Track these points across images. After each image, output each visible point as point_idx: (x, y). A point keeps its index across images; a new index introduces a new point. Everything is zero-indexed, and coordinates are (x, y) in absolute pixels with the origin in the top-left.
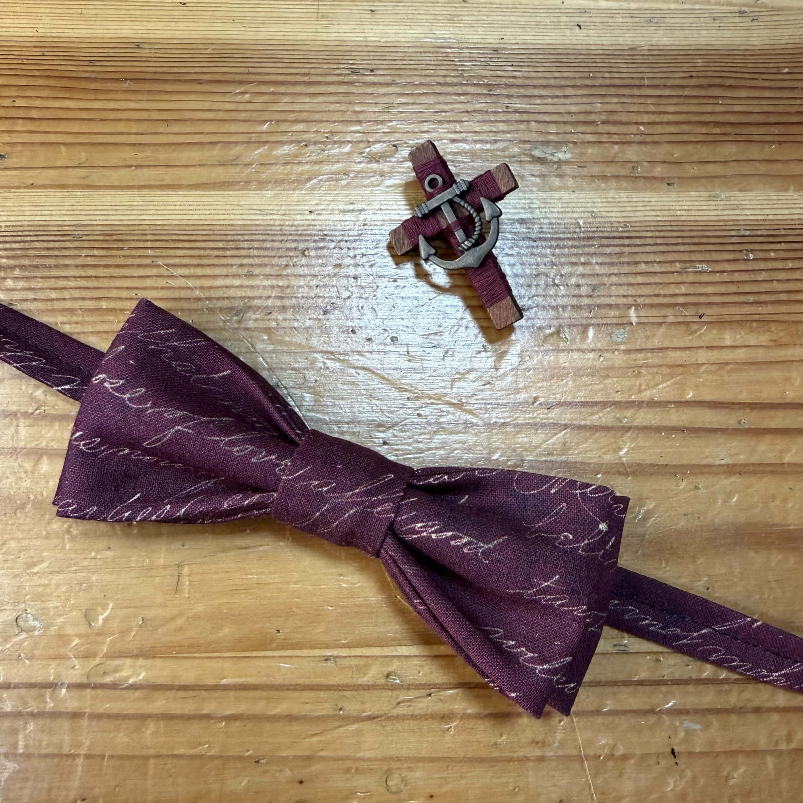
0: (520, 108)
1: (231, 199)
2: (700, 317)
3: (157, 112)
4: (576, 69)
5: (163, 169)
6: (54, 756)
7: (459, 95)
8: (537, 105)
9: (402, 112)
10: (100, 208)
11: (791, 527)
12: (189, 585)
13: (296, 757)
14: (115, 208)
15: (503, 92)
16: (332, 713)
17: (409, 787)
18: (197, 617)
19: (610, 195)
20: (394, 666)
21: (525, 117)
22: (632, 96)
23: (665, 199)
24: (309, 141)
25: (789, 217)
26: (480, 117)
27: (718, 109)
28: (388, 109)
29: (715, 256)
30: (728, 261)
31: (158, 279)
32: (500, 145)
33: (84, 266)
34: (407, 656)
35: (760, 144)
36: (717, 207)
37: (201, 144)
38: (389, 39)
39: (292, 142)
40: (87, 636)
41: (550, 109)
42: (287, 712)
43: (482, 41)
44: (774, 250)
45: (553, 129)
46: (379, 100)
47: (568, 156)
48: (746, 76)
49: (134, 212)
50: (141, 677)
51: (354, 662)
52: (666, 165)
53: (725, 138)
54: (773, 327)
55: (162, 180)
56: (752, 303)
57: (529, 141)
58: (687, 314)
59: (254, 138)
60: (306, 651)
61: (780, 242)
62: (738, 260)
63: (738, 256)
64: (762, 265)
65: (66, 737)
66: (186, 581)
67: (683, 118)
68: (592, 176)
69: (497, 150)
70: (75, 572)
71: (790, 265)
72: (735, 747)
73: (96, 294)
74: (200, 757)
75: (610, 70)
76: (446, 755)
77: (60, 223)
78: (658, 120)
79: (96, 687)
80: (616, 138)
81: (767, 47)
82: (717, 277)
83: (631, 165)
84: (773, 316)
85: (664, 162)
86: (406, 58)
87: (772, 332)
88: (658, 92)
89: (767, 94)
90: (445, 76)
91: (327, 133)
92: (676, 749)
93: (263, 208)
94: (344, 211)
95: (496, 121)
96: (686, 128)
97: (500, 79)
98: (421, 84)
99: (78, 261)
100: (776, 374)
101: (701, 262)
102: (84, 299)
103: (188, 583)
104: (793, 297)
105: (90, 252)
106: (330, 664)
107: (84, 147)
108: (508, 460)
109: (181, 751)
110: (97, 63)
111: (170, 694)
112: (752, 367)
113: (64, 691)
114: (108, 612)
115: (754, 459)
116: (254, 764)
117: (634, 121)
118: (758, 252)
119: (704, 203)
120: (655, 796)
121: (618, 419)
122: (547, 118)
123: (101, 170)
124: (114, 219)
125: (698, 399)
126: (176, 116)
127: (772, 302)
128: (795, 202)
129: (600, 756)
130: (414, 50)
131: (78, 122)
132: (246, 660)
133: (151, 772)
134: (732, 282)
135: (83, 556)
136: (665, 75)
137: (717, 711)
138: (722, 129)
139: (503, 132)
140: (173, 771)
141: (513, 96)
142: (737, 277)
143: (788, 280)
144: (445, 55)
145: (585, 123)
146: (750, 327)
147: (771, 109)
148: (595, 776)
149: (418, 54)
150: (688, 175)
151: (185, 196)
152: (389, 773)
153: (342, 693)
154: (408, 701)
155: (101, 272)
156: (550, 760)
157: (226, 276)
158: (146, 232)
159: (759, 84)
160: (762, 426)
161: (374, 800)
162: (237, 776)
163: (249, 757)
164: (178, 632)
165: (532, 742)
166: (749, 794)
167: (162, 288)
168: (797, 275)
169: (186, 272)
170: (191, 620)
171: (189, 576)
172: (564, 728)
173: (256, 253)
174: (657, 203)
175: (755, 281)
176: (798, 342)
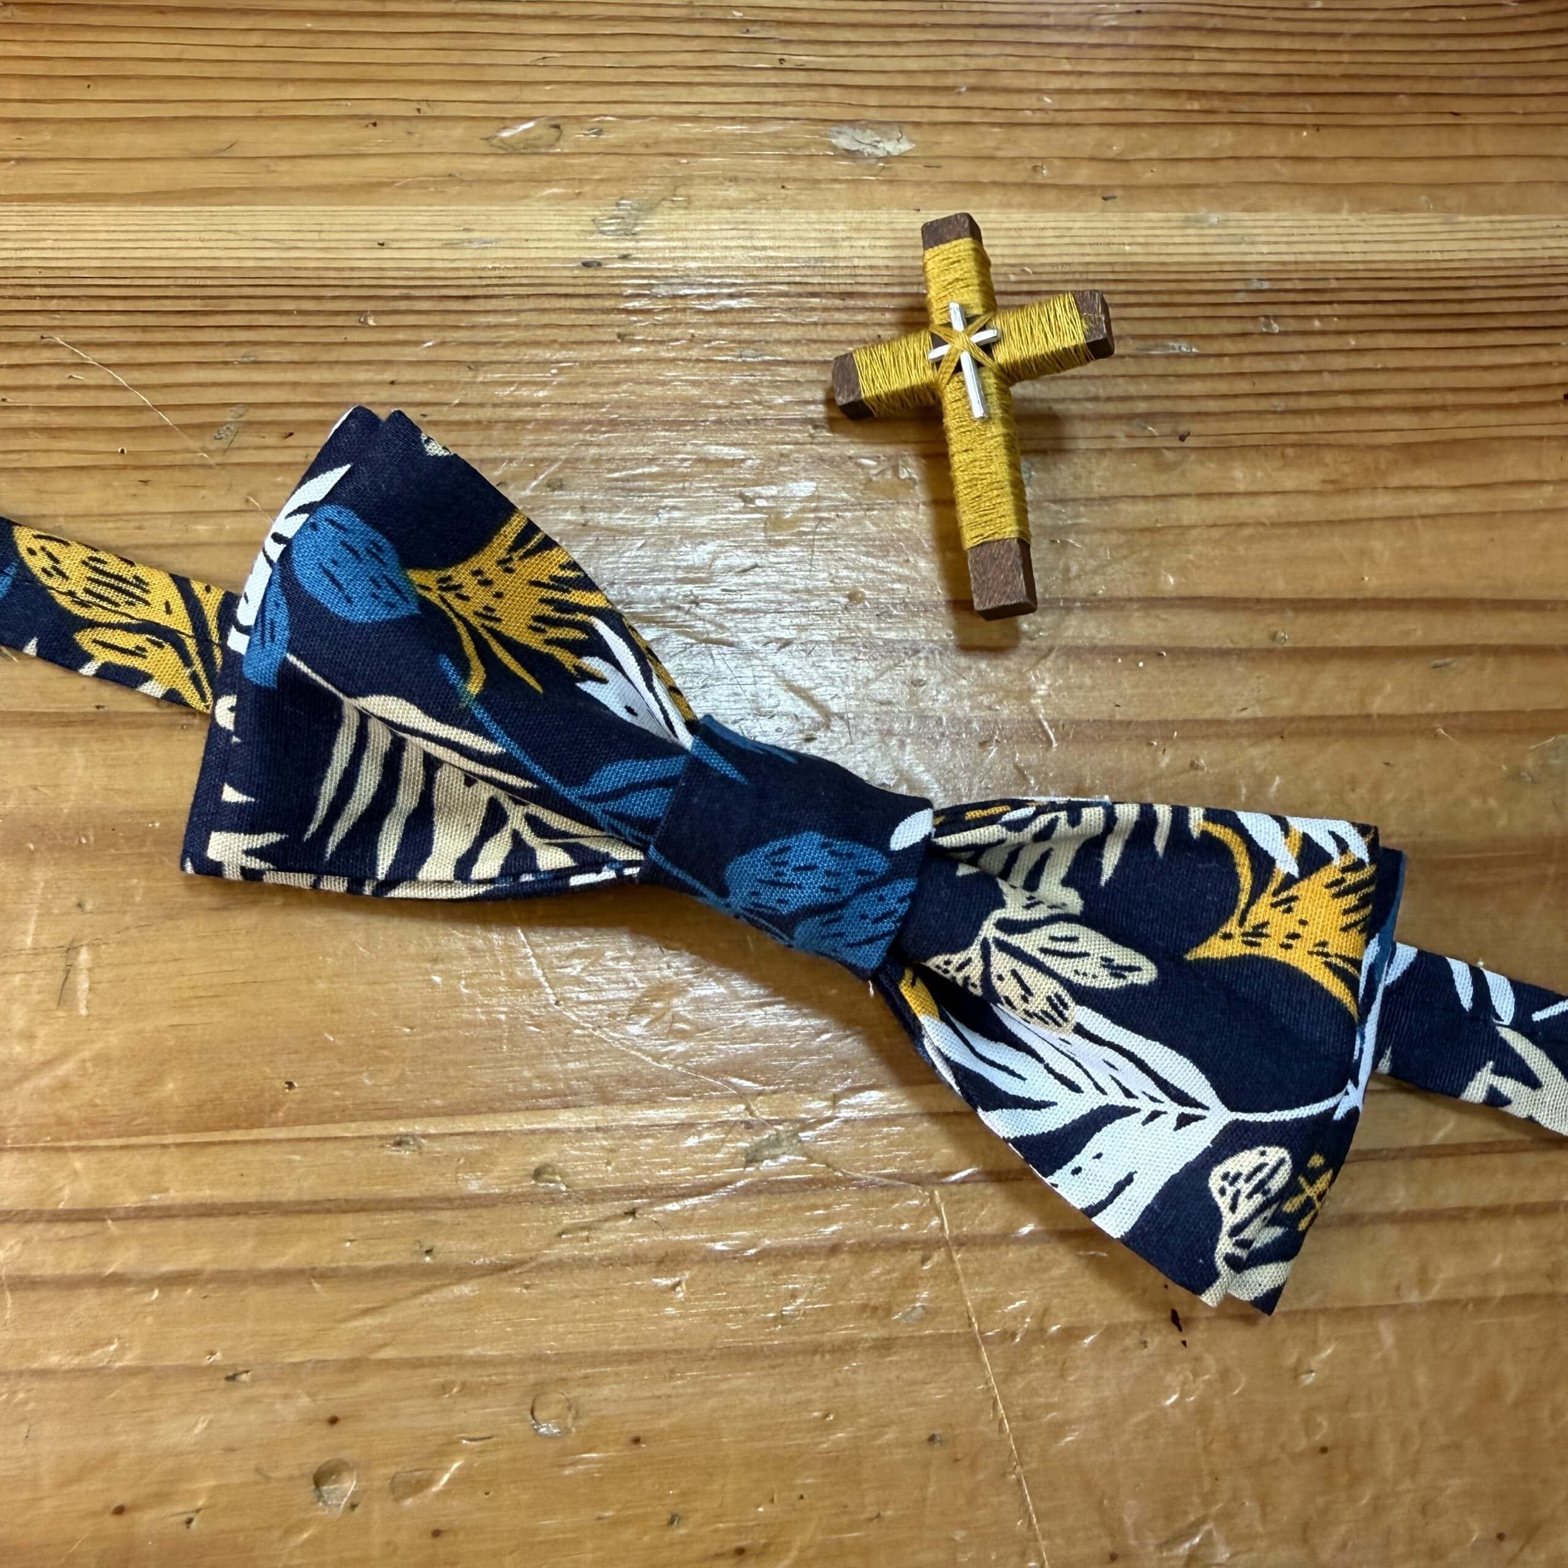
0: (808, 62)
1: (216, 220)
2: (1182, 438)
3: (65, 62)
5: (74, 165)
7: (687, 38)
8: (841, 57)
9: (572, 69)
12: (91, 989)
13: (322, 1365)
15: (774, 33)
16: (407, 1259)
17: (584, 1422)
18: (103, 1060)
19: (991, 217)
20: (549, 1154)
21: (817, 78)
22: (1025, 44)
23: (1100, 225)
24: (381, 117)
25: (1344, 258)
26: (729, 77)
27: (1193, 68)
28: (543, 60)
29: (1204, 328)
30: (1230, 335)
31: (52, 370)
32: (769, 127)
34: (578, 1131)
35: (1277, 129)
36: (1202, 240)
37: (157, 121)
39: (346, 118)
41: (867, 64)
42: (303, 1264)
44: (1320, 317)
45: (873, 99)
46: (525, 45)
47: (905, 147)
48: (1243, 12)
49: (9, 244)
51: (459, 1146)
52: (1102, 166)
53: (1211, 118)
54: (1328, 457)
55: (72, 185)
56: (1283, 413)
57: (825, 120)
58: (1155, 432)
59: (270, 110)
60: (353, 1125)
62: (1252, 334)
63: (1250, 327)
64: (1299, 344)
66: (83, 983)
67: (1126, 82)
68: (953, 183)
69: (763, 135)
71: (1353, 342)
72: (1310, 1302)
74: (98, 1372)
76: (669, 1345)
78: (1077, 87)
80: (999, 117)
82: (1211, 366)
83: (1029, 164)
84: (1326, 436)
85: (1092, 159)
87: (1326, 465)
88: (1077, 38)
89: (1285, 43)
90: (658, 5)
91: (420, 101)
92: (1182, 1310)
93: (280, 236)
94: (450, 245)
95: (760, 85)
96: (1131, 100)
97: (766, 12)
98: (609, 19)
100: (1342, 543)
101: (1176, 337)
103: (86, 985)
104: (1364, 401)
106: (408, 1152)
109: (53, 1360)
111: (33, 1231)
112: (1294, 531)
115: (1310, 707)
116: (223, 1382)
117: (1032, 87)
118: (1291, 321)
119: (1175, 232)
120: (1141, 1417)
121: (1024, 632)
122: (861, 80)
125: (1186, 593)
126: (107, 69)
127: (1322, 412)
128: (1356, 230)
129: (1013, 1335)
132: (216, 1149)
134: (1241, 374)
138: (1204, 102)
139: (775, 103)
140: (31, 1406)
141: (791, 41)
142: (1248, 365)
143: (1350, 371)
145: (934, 89)
146: (1283, 456)
147: (1295, 69)
148: (1005, 1379)
150: (1141, 182)
151: (118, 215)
152: (538, 1392)
153: (432, 1216)
154: (583, 1228)
156: (905, 1347)
157: (200, 364)
158: (32, 282)
159: (1269, 26)
160: (1320, 643)
161: (503, 1455)
162: (184, 1412)
163: (213, 1368)
164: (58, 1094)
165: (864, 1308)
166: (1346, 1404)
167: (61, 388)
168: (1367, 361)
169: (113, 356)
170: (89, 1065)
171: (90, 970)
172: (934, 1275)
173: (264, 320)
174: (1083, 232)
175: (1286, 372)
176: (1380, 484)
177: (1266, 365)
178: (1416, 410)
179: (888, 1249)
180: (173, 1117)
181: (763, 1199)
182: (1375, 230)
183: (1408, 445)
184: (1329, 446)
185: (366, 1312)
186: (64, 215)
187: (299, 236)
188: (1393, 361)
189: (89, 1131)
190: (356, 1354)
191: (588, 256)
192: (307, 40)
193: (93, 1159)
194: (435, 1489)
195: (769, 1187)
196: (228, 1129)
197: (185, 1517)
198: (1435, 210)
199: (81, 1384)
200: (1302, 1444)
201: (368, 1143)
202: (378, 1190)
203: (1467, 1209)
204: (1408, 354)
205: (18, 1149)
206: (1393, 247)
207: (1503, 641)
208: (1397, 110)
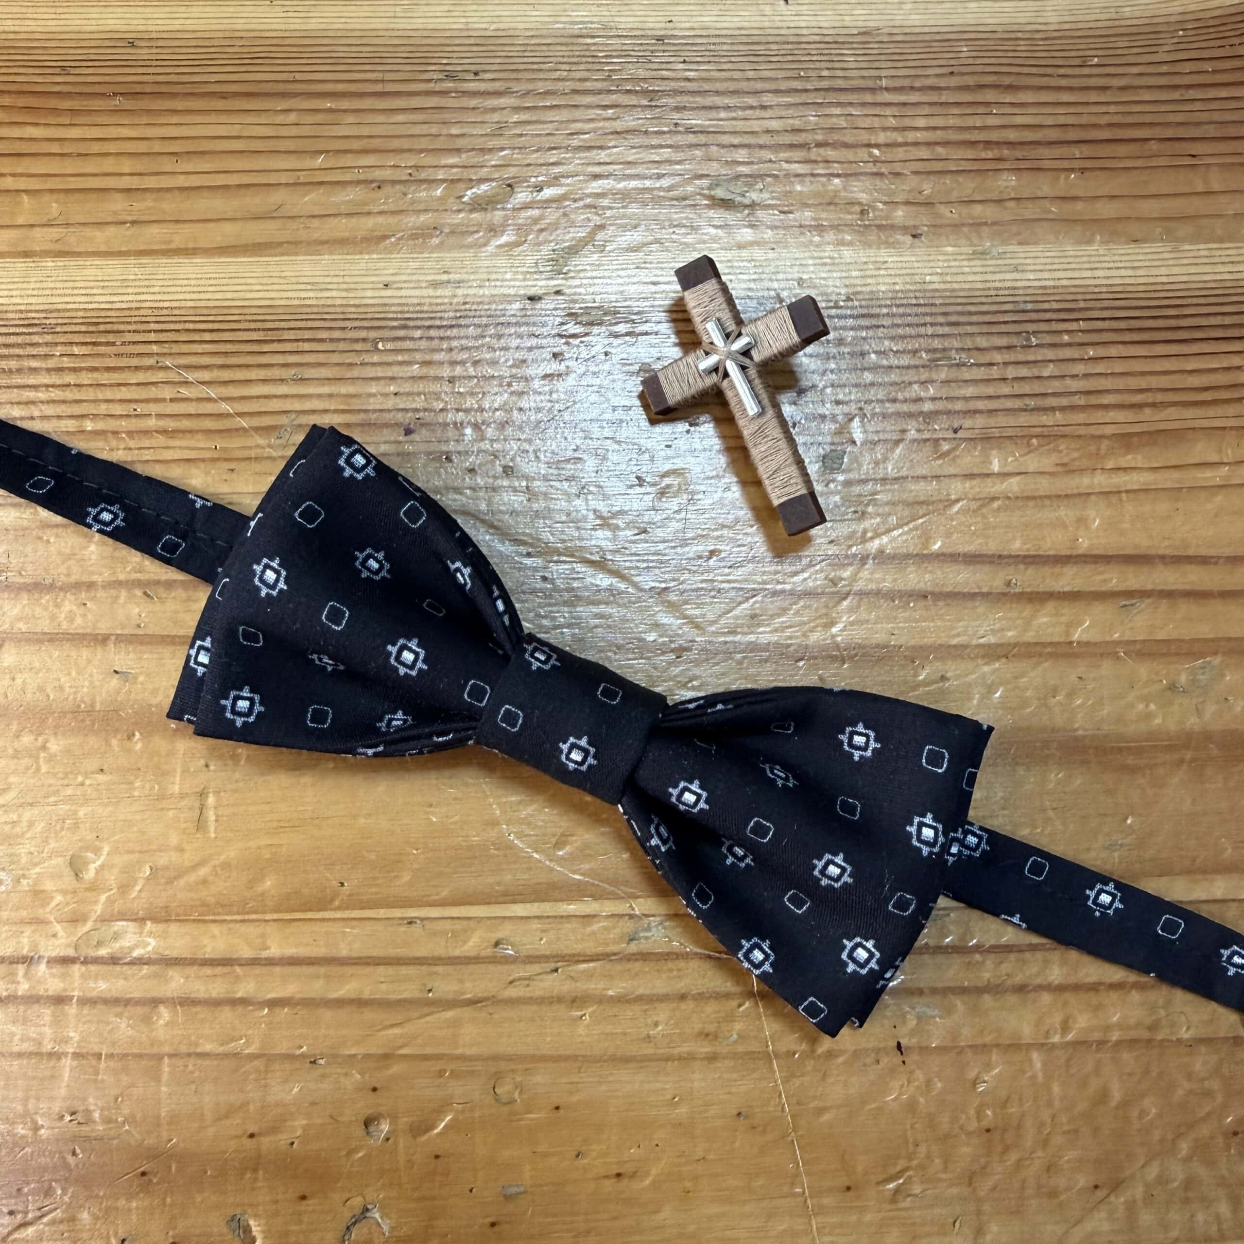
0: (696, 125)
1: (270, 268)
2: (956, 431)
3: (159, 142)
4: (779, 66)
5: (171, 226)
6: (31, 1055)
7: (606, 107)
8: (721, 121)
9: (521, 135)
10: (82, 284)
11: (1080, 732)
12: (216, 821)
13: (367, 1056)
14: (102, 284)
15: (671, 101)
16: (417, 995)
17: (525, 1096)
18: (226, 866)
19: (827, 254)
20: (505, 931)
21: (702, 139)
22: (864, 104)
23: (908, 259)
24: (384, 181)
25: (1092, 282)
26: (637, 140)
27: (991, 121)
28: (499, 130)
29: (982, 342)
30: (999, 348)
31: (166, 386)
32: (665, 182)
33: (60, 370)
34: (522, 918)
35: (1051, 173)
36: (985, 269)
37: (226, 187)
38: (501, 26)
39: (359, 182)
40: (75, 892)
41: (740, 125)
42: (353, 996)
43: (640, 26)
44: (1068, 332)
45: (741, 155)
46: (488, 117)
47: (766, 196)
48: (1034, 70)
49: (130, 290)
50: (150, 948)
52: (912, 208)
53: (1000, 165)
54: (1063, 445)
55: (170, 242)
56: (1032, 410)
57: (708, 175)
58: (936, 427)
59: (303, 177)
60: (382, 911)
61: (1077, 320)
62: (1015, 347)
63: (1014, 341)
64: (1050, 354)
65: (48, 1031)
66: (211, 816)
67: (938, 135)
68: (801, 226)
69: (660, 189)
70: (56, 804)
71: (1091, 353)
72: (988, 1039)
73: (77, 410)
74: (235, 1055)
75: (830, 65)
76: (578, 1053)
77: (23, 308)
78: (900, 140)
79: (86, 962)
80: (837, 168)
81: (1067, 26)
82: (982, 373)
83: (857, 208)
84: (1063, 428)
86: (526, 54)
87: (1060, 452)
88: (902, 98)
89: (1065, 97)
90: (585, 80)
91: (411, 167)
92: (903, 1042)
93: (316, 280)
94: (435, 285)
95: (661, 146)
96: (941, 151)
97: (666, 82)
98: (548, 93)
99: (51, 363)
100: (1066, 513)
101: (959, 350)
102: (59, 417)
103: (213, 818)
104: (1094, 400)
105: (68, 350)
106: (416, 929)
107: (55, 196)
108: (671, 642)
109: (208, 1047)
110: (73, 71)
111: (192, 970)
112: (1031, 503)
113: (43, 967)
114: (102, 858)
115: (1030, 636)
116: (308, 1065)
117: (865, 142)
118: (1045, 335)
119: (965, 263)
120: (873, 1106)
121: (831, 581)
122: (736, 141)
123: (82, 228)
124: (101, 300)
125: (949, 551)
126: (190, 146)
127: (1063, 409)
128: (1102, 259)
129: (794, 1054)
130: (537, 41)
131: (47, 158)
132: (300, 923)
133: (165, 1077)
134: (1004, 379)
135: (66, 782)
136: (912, 72)
137: (963, 991)
138: (996, 151)
139: (669, 162)
140: (196, 1074)
141: (684, 108)
142: (1011, 372)
143: (1087, 376)
144: (585, 47)
145: (792, 146)
146: (1029, 445)
147: (1070, 120)
148: (787, 1079)
149: (544, 48)
150: (943, 222)
151: (203, 265)
152: (497, 1077)
153: (432, 969)
154: (525, 979)
155: (86, 378)
156: (724, 1058)
157: (264, 381)
158: (148, 319)
159: (1053, 82)
160: (1041, 589)
161: (477, 1114)
162: (286, 1081)
163: (303, 1055)
164: (200, 887)
165: (700, 1034)
166: (1005, 1103)
167: (171, 400)
168: (1100, 368)
169: (206, 376)
170: (218, 869)
171: (215, 808)
172: (746, 1015)
173: (306, 346)
174: (895, 265)
175: (1038, 377)
176: (1100, 466)
177: (1024, 372)
178: (1132, 406)
179: (716, 998)
180: (270, 904)
181: (638, 965)
182: (1117, 258)
183: (1123, 435)
184: (1064, 436)
185: (393, 1026)
186: (166, 267)
187: (328, 280)
188: (1119, 367)
189: (220, 910)
190: (388, 1051)
191: (532, 292)
192: (329, 118)
193: (224, 927)
194: (436, 1131)
195: (644, 956)
196: (306, 911)
197: (289, 1141)
198: (1167, 241)
199: (225, 1063)
200: (973, 1125)
201: (391, 922)
202: (399, 952)
203: (1100, 984)
204: (1131, 361)
205: (179, 921)
206: (1130, 272)
207: (1174, 588)
208: (1147, 153)
